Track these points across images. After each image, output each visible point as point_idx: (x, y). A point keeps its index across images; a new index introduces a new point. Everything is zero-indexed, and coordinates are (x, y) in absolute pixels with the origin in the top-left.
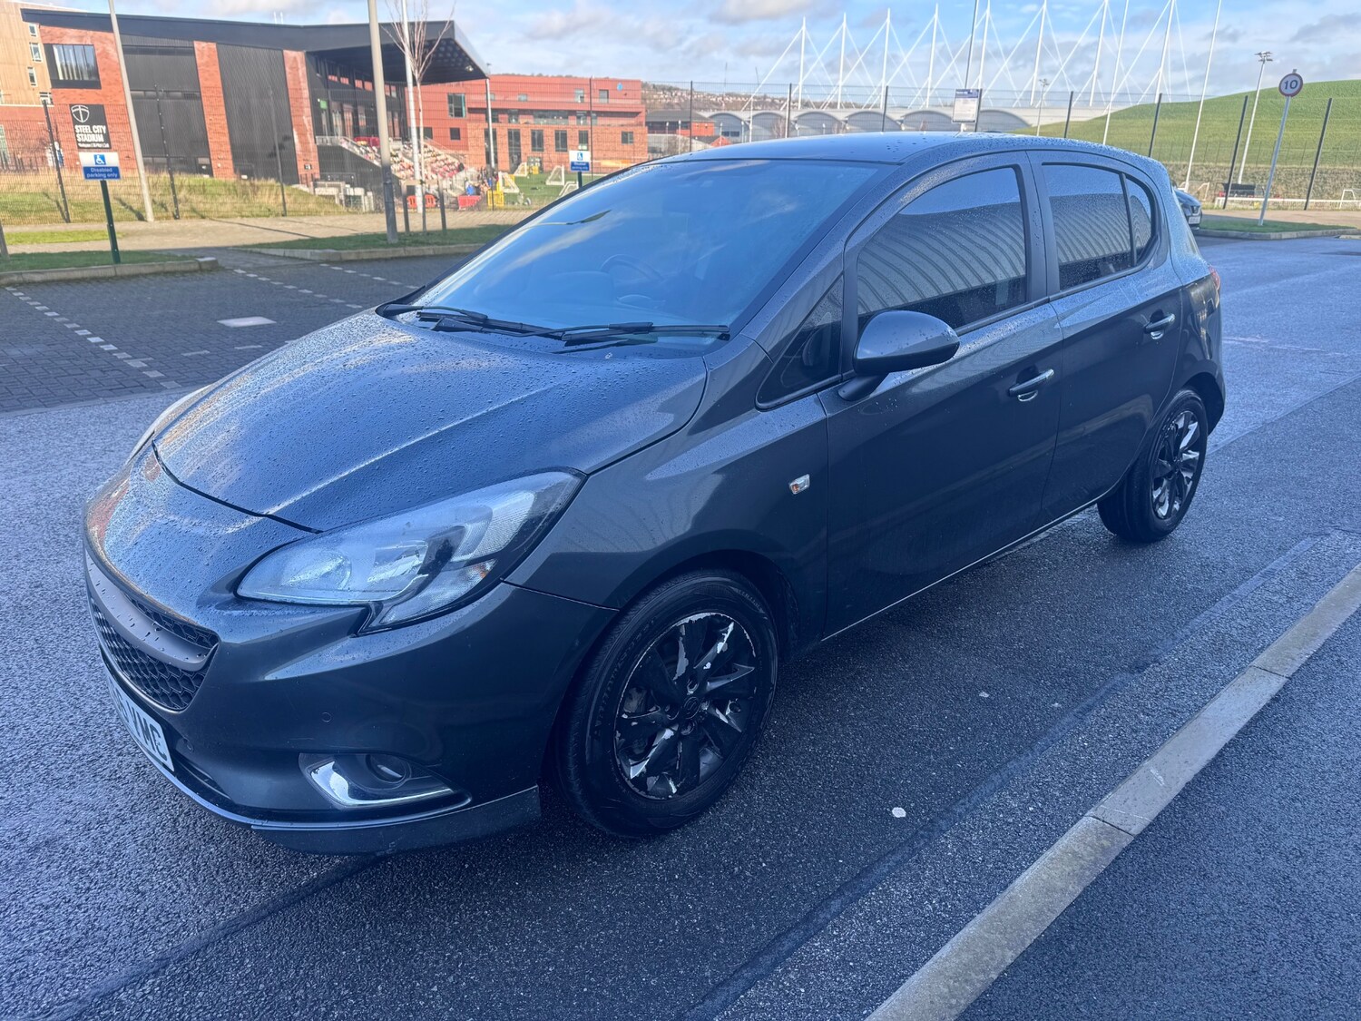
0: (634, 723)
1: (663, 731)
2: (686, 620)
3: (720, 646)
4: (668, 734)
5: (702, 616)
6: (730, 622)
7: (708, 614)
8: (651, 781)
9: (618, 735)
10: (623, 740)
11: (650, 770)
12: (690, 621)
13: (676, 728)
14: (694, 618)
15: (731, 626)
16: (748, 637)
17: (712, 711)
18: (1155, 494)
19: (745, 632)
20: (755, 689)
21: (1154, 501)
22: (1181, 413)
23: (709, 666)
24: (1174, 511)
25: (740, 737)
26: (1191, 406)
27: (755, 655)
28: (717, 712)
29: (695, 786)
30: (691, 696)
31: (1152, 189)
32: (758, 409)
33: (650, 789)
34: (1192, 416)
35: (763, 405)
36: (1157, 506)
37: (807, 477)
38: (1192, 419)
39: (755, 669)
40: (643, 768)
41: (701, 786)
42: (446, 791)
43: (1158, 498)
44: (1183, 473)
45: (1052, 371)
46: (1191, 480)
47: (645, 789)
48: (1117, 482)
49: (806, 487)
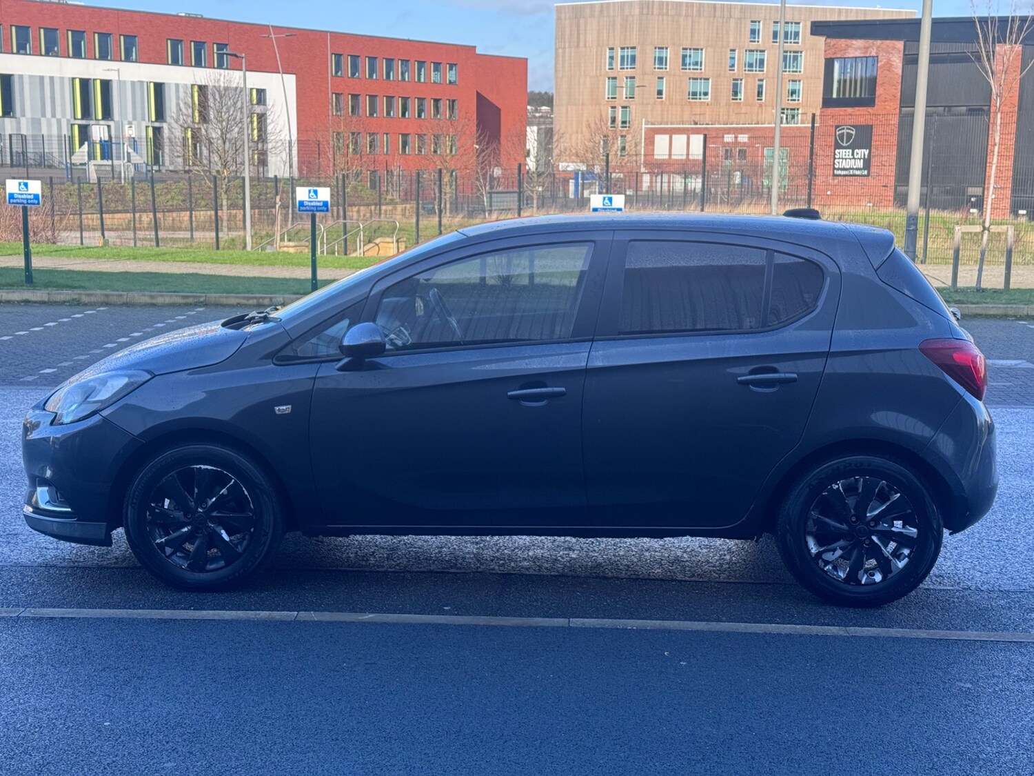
0: (157, 511)
1: (183, 527)
2: (198, 467)
3: (224, 491)
4: (185, 529)
5: (209, 467)
6: (233, 479)
7: (215, 469)
8: (168, 550)
9: (148, 513)
10: (150, 517)
11: (167, 543)
12: (201, 468)
13: (189, 528)
14: (203, 467)
15: (233, 481)
16: (246, 493)
17: (217, 529)
18: (814, 549)
19: (244, 489)
20: (252, 530)
21: (813, 556)
22: (854, 477)
23: (214, 499)
24: (869, 580)
25: (239, 555)
26: (877, 473)
27: (252, 507)
28: (223, 531)
29: (203, 570)
30: (200, 512)
31: (824, 266)
32: (274, 364)
33: (167, 554)
34: (887, 485)
35: (278, 363)
36: (821, 563)
37: (290, 406)
38: (891, 489)
39: (253, 516)
40: (163, 540)
41: (209, 574)
42: (69, 510)
43: (819, 554)
44: (879, 544)
45: (563, 389)
46: (905, 557)
47: (165, 553)
48: (744, 519)
49: (287, 412)
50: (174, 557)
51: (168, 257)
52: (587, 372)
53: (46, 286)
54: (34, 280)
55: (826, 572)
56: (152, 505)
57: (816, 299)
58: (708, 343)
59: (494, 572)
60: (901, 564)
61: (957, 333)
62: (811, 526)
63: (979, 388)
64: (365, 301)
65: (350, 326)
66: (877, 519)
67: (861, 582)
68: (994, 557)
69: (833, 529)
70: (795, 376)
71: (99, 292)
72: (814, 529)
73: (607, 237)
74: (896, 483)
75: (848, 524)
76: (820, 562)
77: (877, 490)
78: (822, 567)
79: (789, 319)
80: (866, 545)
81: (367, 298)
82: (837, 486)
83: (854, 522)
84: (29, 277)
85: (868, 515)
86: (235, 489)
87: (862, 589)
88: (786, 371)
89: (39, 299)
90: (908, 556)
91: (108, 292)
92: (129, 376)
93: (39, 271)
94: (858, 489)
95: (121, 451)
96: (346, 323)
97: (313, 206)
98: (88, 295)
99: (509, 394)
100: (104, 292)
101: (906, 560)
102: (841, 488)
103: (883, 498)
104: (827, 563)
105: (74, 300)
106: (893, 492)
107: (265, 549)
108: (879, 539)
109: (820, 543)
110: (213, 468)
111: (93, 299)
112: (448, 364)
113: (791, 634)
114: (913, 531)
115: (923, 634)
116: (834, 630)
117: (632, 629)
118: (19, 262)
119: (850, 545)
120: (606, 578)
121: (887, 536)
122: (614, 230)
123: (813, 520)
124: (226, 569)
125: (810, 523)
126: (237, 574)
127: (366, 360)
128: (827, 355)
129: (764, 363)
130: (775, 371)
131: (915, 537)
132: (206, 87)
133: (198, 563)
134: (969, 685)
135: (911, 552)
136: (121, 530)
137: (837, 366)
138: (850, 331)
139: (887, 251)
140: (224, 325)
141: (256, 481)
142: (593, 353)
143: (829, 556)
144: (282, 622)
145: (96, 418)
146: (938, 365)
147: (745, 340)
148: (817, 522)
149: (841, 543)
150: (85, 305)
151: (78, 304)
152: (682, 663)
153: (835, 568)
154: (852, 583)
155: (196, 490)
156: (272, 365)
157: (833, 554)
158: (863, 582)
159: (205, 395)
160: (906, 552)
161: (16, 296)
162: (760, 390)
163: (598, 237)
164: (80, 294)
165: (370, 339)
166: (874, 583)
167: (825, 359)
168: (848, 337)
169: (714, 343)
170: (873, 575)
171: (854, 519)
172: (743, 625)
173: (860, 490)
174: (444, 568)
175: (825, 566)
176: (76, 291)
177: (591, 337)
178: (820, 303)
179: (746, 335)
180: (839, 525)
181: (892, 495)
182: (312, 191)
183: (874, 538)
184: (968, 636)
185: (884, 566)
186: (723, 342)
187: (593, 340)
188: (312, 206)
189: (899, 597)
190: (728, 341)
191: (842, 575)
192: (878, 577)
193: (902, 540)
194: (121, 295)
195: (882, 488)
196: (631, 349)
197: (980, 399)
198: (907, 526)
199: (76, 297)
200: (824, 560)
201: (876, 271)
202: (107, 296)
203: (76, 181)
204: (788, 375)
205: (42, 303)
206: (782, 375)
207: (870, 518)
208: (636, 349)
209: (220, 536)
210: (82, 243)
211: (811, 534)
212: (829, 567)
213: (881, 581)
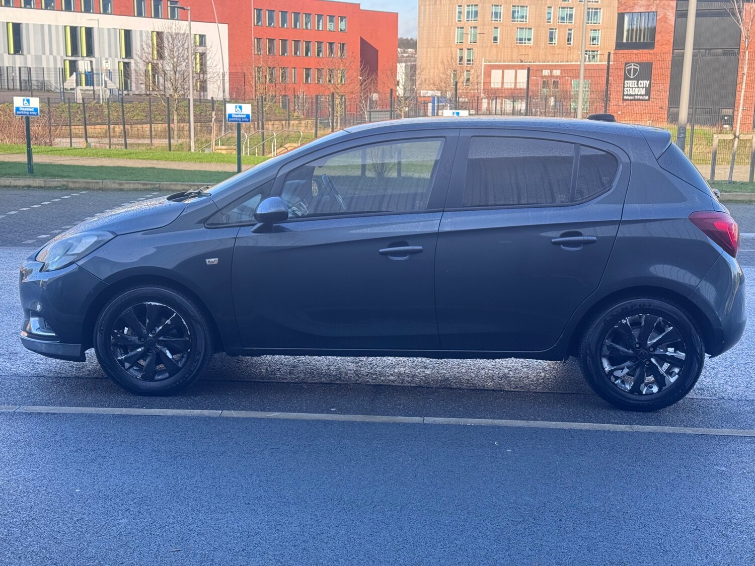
0: (119, 335)
1: (138, 348)
2: (149, 303)
3: (168, 322)
4: (140, 350)
5: (157, 304)
7: (161, 305)
8: (127, 365)
9: (112, 337)
10: (114, 340)
11: (126, 360)
12: (151, 304)
13: (143, 348)
14: (153, 303)
15: (175, 314)
16: (185, 323)
17: (163, 349)
18: (607, 367)
19: (183, 320)
20: (189, 350)
21: (607, 373)
22: (638, 314)
23: (161, 328)
24: (648, 392)
25: (179, 369)
26: (657, 312)
27: (189, 333)
28: (167, 351)
29: (153, 380)
30: (151, 337)
31: (618, 155)
32: (206, 227)
33: (127, 367)
34: (663, 321)
35: (209, 227)
36: (613, 379)
37: (217, 259)
38: (666, 323)
39: (189, 340)
40: (123, 357)
41: (157, 382)
42: (54, 334)
43: (611, 372)
44: (657, 364)
45: (421, 247)
46: (676, 374)
47: (124, 367)
48: (555, 345)
49: (215, 263)
50: (131, 370)
51: (133, 156)
52: (438, 234)
53: (44, 175)
54: (34, 171)
55: (616, 385)
56: (115, 331)
57: (612, 181)
58: (530, 213)
59: (368, 383)
60: (673, 380)
61: (717, 207)
62: (605, 351)
63: (733, 248)
64: (273, 181)
65: (262, 200)
66: (655, 346)
67: (642, 392)
68: (741, 376)
69: (622, 353)
70: (595, 238)
71: (81, 180)
72: (608, 353)
73: (455, 134)
74: (669, 319)
75: (633, 349)
76: (612, 377)
77: (655, 324)
78: (613, 381)
79: (589, 197)
80: (646, 365)
81: (275, 178)
82: (625, 321)
83: (637, 348)
84: (31, 169)
85: (648, 343)
86: (176, 320)
87: (643, 398)
88: (588, 235)
89: (38, 185)
90: (678, 374)
91: (88, 180)
92: (98, 236)
93: (38, 164)
94: (641, 323)
95: (92, 291)
96: (259, 197)
97: (239, 118)
98: (74, 182)
99: (380, 251)
100: (85, 180)
101: (677, 376)
102: (628, 323)
103: (660, 330)
104: (617, 378)
105: (63, 185)
106: (667, 326)
107: (199, 365)
108: (656, 361)
109: (612, 363)
110: (160, 304)
111: (77, 185)
112: (335, 228)
113: (590, 430)
114: (682, 355)
115: (689, 431)
116: (622, 427)
117: (471, 425)
118: (23, 159)
119: (635, 365)
120: (451, 389)
121: (663, 359)
122: (460, 129)
123: (607, 346)
124: (169, 380)
125: (605, 349)
126: (178, 383)
127: (274, 225)
128: (620, 222)
129: (572, 229)
130: (580, 234)
131: (684, 359)
132: (162, 33)
133: (149, 375)
134: (723, 469)
135: (680, 370)
136: (92, 350)
137: (626, 232)
138: (637, 205)
139: (666, 145)
140: (169, 199)
141: (192, 314)
142: (443, 220)
143: (618, 373)
144: (210, 418)
145: (74, 267)
146: (702, 230)
147: (558, 212)
148: (609, 347)
149: (628, 363)
150: (72, 189)
151: (67, 189)
152: (508, 450)
153: (623, 382)
154: (635, 393)
155: (147, 321)
156: (204, 228)
157: (622, 372)
158: (644, 393)
159: (155, 250)
160: (677, 370)
161: (21, 182)
162: (568, 249)
163: (449, 134)
164: (68, 181)
165: (277, 209)
166: (653, 393)
167: (618, 226)
168: (634, 209)
169: (534, 214)
170: (652, 388)
171: (638, 346)
172: (554, 423)
173: (643, 324)
174: (332, 381)
175: (615, 380)
176: (65, 179)
177: (443, 209)
178: (615, 184)
179: (559, 208)
180: (626, 350)
181: (667, 328)
182: (238, 107)
183: (653, 360)
184: (723, 433)
185: (660, 381)
186: (541, 213)
187: (443, 211)
188: (237, 118)
189: (670, 404)
190: (545, 212)
191: (628, 387)
192: (655, 389)
193: (674, 361)
194: (98, 183)
195: (660, 323)
196: (472, 218)
197: (734, 256)
198: (678, 351)
199: (65, 183)
200: (614, 376)
201: (657, 160)
202: (88, 183)
203: (67, 101)
204: (590, 238)
205: (40, 188)
206: (585, 238)
207: (650, 345)
208: (476, 217)
209: (165, 355)
210: (71, 146)
211: (605, 356)
212: (618, 381)
213: (657, 392)
